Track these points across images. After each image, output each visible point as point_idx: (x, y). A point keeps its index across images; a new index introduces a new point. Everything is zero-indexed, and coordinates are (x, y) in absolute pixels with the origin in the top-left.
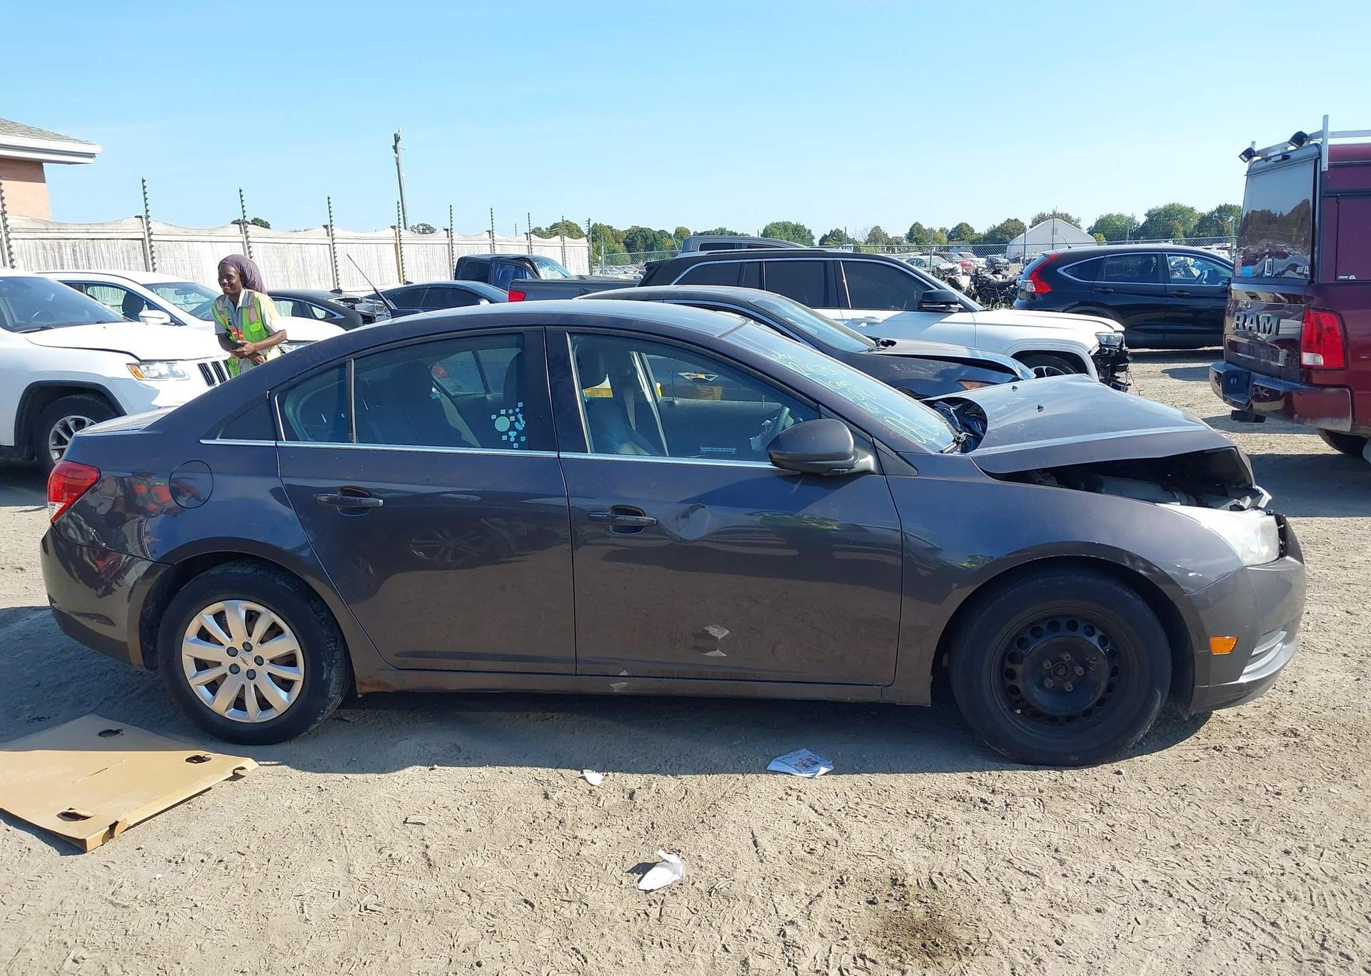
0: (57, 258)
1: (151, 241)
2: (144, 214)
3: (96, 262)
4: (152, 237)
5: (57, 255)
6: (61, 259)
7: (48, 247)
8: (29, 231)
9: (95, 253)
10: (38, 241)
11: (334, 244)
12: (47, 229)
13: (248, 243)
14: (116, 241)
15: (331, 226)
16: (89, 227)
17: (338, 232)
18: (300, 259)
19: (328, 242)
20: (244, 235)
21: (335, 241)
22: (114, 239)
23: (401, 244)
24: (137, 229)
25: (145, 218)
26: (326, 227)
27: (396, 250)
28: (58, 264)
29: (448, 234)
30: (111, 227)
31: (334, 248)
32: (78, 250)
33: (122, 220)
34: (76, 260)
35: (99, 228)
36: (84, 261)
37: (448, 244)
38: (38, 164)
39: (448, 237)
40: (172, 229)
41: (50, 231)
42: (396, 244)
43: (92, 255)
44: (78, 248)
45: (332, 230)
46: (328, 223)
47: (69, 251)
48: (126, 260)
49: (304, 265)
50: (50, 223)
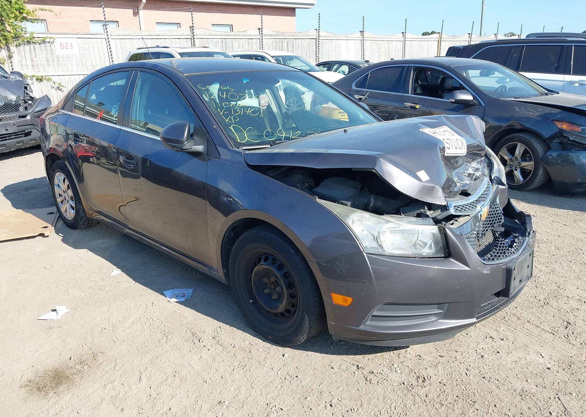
0: (281, 46)
1: (319, 39)
2: (318, 29)
3: (296, 48)
4: (320, 38)
5: (281, 45)
6: (282, 47)
7: (278, 42)
8: (271, 35)
9: (296, 45)
10: (274, 39)
11: (405, 41)
12: (278, 35)
13: (363, 40)
14: (305, 39)
15: (405, 32)
16: (294, 34)
17: (408, 35)
18: (388, 48)
19: (402, 40)
20: (362, 37)
21: (406, 40)
22: (304, 39)
23: (441, 41)
24: (314, 34)
25: (318, 30)
26: (403, 33)
27: (438, 44)
28: (281, 49)
29: (469, 36)
30: (303, 34)
31: (405, 43)
32: (289, 43)
33: (308, 31)
34: (288, 47)
35: (299, 34)
36: (291, 47)
37: (469, 41)
38: (294, 9)
39: (469, 37)
40: (330, 35)
41: (279, 35)
42: (438, 41)
43: (294, 45)
44: (289, 42)
45: (405, 34)
46: (404, 31)
47: (286, 43)
48: (308, 48)
49: (389, 50)
50: (279, 32)
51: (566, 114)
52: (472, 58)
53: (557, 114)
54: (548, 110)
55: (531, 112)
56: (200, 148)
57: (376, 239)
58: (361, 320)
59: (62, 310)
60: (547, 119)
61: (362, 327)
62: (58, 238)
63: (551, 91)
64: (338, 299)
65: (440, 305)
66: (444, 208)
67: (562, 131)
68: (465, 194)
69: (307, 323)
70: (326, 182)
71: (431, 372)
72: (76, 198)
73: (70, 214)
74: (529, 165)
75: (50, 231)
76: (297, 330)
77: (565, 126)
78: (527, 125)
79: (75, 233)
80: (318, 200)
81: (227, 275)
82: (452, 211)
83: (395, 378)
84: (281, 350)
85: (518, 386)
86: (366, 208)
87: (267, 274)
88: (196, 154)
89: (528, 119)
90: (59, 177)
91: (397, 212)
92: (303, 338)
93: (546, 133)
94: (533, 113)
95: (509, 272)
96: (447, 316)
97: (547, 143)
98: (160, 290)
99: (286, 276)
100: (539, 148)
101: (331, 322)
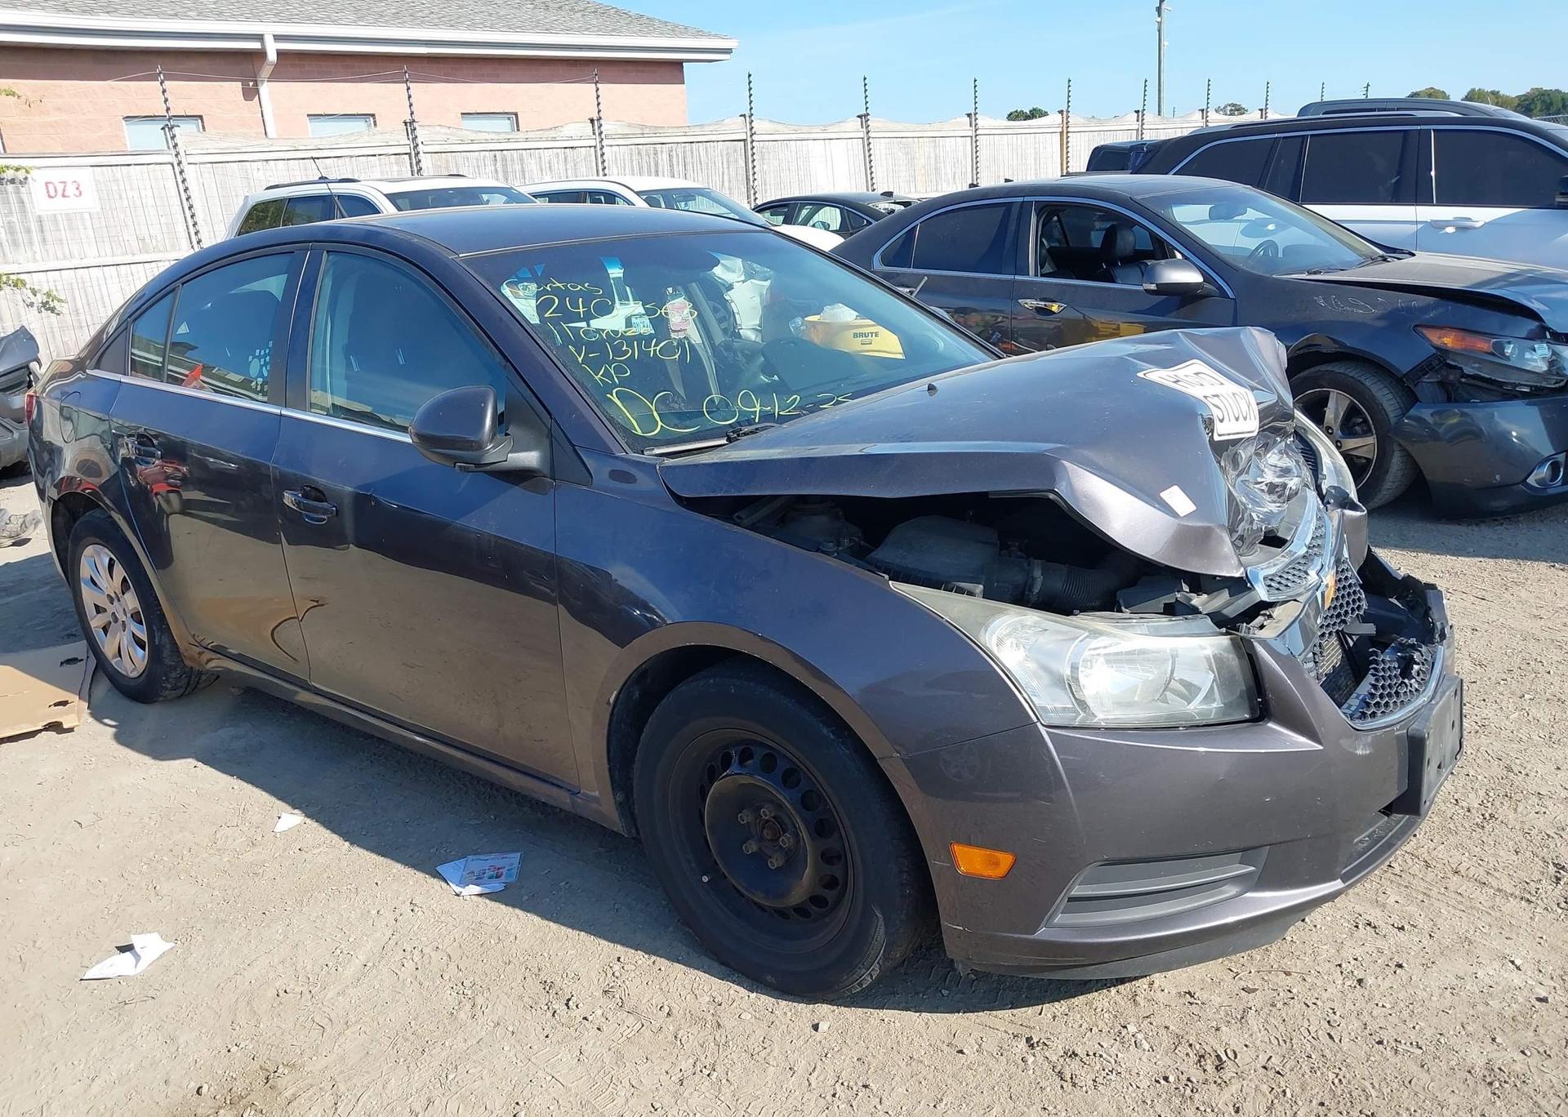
0: (652, 164)
1: (752, 141)
2: (747, 113)
3: (693, 167)
4: (755, 137)
5: (652, 160)
6: (657, 165)
7: (644, 153)
8: (625, 136)
9: (692, 158)
10: (633, 147)
11: (976, 136)
12: (643, 134)
13: (868, 139)
14: (716, 143)
15: (976, 114)
16: (687, 130)
17: (982, 121)
18: (933, 156)
19: (970, 133)
20: (864, 129)
21: (978, 132)
22: (713, 141)
23: (1068, 132)
24: (738, 129)
25: (748, 117)
26: (969, 115)
27: (1062, 140)
28: (653, 170)
29: (1138, 116)
30: (711, 128)
31: (976, 141)
32: (674, 156)
33: (723, 120)
34: (671, 166)
35: (697, 131)
36: (680, 166)
37: (1138, 130)
38: (678, 64)
39: (1138, 121)
40: (780, 128)
41: (646, 135)
42: (1062, 133)
43: (689, 160)
44: (674, 152)
45: (976, 119)
46: (973, 112)
47: (665, 156)
48: (725, 164)
49: (936, 163)
50: (646, 127)
51: (1451, 306)
52: (1174, 174)
53: (1426, 309)
54: (1402, 299)
55: (1358, 306)
56: (530, 458)
57: (1069, 685)
58: (1038, 913)
59: (151, 946)
60: (1400, 323)
61: (1042, 933)
62: (104, 733)
63: (1391, 251)
64: (971, 860)
65: (1246, 852)
66: (1240, 585)
67: (1443, 352)
68: (1274, 540)
69: (880, 933)
70: (901, 531)
71: (1232, 1037)
72: (151, 613)
73: (133, 662)
74: (1365, 445)
75: (77, 714)
76: (853, 952)
77: (1449, 340)
78: (1351, 342)
79: (151, 716)
80: (895, 586)
81: (626, 808)
82: (1262, 593)
83: (1141, 1063)
84: (804, 1012)
85: (1476, 1056)
86: (1021, 598)
87: (747, 800)
88: (520, 476)
89: (1352, 326)
90: (95, 559)
91: (1109, 603)
92: (869, 975)
93: (1403, 360)
94: (1364, 311)
95: (1415, 748)
96: (1268, 879)
97: (1406, 387)
98: (428, 862)
99: (808, 802)
100: (1387, 399)
101: (951, 926)
